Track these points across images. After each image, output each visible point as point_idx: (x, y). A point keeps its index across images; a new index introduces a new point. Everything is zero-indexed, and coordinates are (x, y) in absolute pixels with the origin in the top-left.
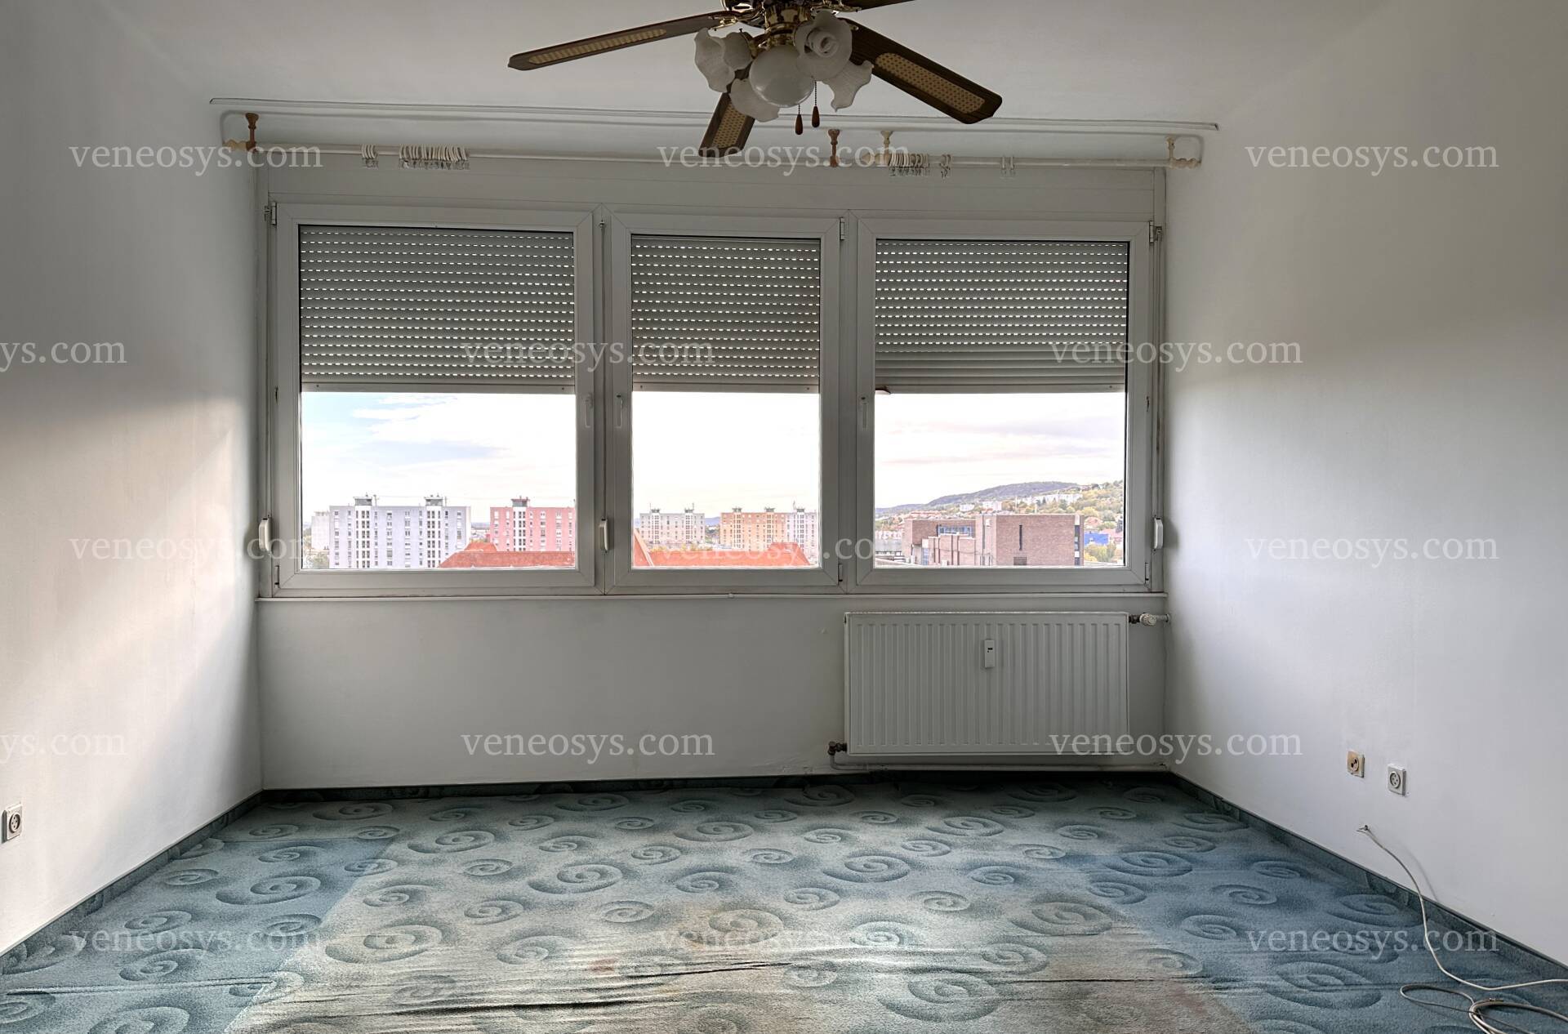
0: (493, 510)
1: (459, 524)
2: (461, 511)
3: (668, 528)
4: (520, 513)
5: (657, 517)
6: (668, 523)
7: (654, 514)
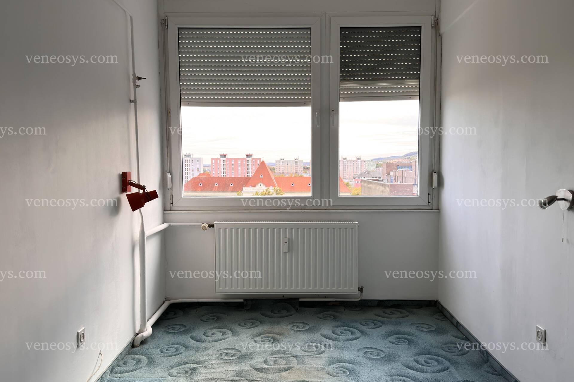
0: (212, 159)
1: (198, 165)
2: (199, 160)
3: (288, 167)
4: (223, 160)
5: (283, 162)
6: (288, 164)
7: (281, 161)
